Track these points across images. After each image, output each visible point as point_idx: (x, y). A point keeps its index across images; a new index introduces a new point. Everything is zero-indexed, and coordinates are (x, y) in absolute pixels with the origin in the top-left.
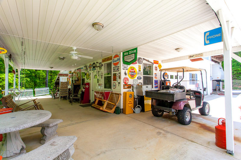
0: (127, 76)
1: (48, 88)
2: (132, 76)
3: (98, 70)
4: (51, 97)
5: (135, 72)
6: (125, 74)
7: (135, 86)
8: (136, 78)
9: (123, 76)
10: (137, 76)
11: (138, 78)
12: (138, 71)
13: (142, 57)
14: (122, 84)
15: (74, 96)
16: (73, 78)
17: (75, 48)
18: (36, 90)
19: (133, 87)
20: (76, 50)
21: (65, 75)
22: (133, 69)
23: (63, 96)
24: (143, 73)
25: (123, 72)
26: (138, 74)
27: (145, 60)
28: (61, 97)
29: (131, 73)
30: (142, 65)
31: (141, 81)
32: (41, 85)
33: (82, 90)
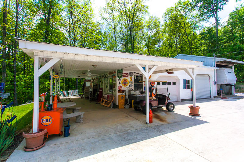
0: (121, 85)
1: (77, 90)
2: (125, 85)
3: (107, 80)
4: (79, 97)
5: (127, 82)
6: (120, 83)
7: (127, 91)
8: (128, 86)
9: (118, 85)
10: (129, 85)
11: (129, 86)
12: (130, 81)
13: (133, 72)
14: (117, 90)
15: (93, 97)
16: (93, 83)
17: (89, 70)
18: (70, 91)
19: (125, 92)
20: (90, 72)
21: (89, 80)
22: (125, 80)
23: (86, 96)
24: (133, 82)
25: (118, 82)
26: (130, 83)
27: (135, 73)
28: (85, 97)
29: (124, 83)
30: (133, 77)
31: (133, 88)
32: (73, 88)
33: (98, 93)
